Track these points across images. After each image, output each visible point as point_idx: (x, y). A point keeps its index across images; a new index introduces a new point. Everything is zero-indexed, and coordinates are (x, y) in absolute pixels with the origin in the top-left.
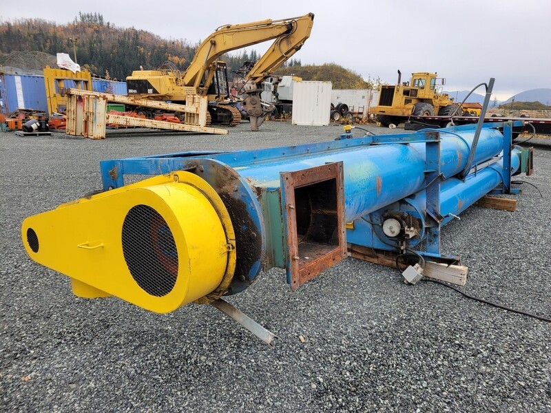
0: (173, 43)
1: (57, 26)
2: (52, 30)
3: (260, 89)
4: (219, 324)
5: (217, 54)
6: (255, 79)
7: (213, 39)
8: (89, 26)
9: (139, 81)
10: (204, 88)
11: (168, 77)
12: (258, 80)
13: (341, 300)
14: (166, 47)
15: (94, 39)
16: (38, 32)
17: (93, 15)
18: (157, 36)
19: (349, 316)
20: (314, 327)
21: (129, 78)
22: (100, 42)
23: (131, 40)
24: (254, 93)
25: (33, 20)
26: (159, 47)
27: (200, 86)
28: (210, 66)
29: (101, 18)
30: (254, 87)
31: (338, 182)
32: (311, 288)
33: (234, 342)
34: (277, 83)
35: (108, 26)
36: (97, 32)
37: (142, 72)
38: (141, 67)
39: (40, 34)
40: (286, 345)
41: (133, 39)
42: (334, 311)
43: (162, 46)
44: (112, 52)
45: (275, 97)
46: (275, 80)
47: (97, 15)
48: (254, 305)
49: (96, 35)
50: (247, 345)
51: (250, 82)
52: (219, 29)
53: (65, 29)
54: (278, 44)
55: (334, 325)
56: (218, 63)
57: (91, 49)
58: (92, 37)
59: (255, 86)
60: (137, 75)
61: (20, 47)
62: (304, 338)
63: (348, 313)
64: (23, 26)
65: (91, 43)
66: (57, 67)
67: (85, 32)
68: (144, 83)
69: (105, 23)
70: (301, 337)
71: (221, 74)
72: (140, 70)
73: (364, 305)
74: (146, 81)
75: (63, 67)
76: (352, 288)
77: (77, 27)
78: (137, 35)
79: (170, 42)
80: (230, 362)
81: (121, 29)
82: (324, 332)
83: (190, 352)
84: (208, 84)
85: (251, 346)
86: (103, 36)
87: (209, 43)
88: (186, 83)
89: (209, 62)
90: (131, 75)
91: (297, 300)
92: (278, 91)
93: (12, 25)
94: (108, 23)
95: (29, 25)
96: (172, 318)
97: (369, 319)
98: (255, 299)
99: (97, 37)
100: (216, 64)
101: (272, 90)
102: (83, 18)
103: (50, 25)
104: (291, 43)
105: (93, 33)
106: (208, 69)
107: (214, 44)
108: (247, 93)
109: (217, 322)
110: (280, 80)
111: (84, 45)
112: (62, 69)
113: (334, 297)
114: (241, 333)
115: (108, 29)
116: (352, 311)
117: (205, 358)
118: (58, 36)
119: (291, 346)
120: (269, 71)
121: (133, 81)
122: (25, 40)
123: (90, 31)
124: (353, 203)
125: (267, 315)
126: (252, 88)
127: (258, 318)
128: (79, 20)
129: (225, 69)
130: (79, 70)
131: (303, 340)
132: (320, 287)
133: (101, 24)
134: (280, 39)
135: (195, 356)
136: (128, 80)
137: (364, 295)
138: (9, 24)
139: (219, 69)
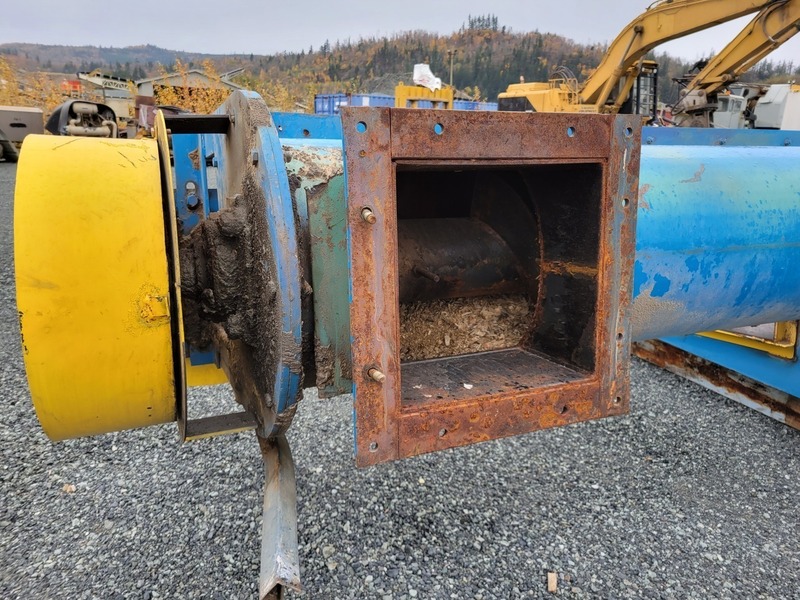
0: (592, 48)
1: (440, 37)
2: (432, 44)
3: (713, 105)
4: (406, 490)
5: (643, 49)
6: (706, 86)
7: (639, 25)
8: (479, 34)
9: (514, 100)
10: (614, 106)
11: (557, 91)
12: (710, 89)
13: (705, 516)
14: (581, 55)
15: (483, 51)
16: (415, 47)
17: (486, 18)
18: (570, 40)
19: (708, 563)
20: (599, 561)
21: (502, 95)
22: (490, 55)
23: (531, 49)
24: (699, 112)
25: (413, 32)
26: (570, 56)
27: (606, 104)
28: (628, 70)
29: (495, 21)
30: (701, 101)
31: (607, 179)
32: (644, 468)
33: (408, 536)
34: (757, 98)
35: (503, 32)
36: (488, 40)
37: (522, 85)
38: (522, 78)
39: (417, 50)
40: (507, 582)
41: (535, 47)
42: (674, 538)
43: (575, 54)
44: (503, 68)
45: (747, 122)
46: (753, 93)
47: (491, 17)
48: (496, 470)
49: (486, 45)
50: (426, 552)
51: (696, 91)
52: (653, 7)
53: (448, 41)
54: (763, 20)
55: (652, 574)
56: (644, 65)
57: (477, 65)
58: (481, 49)
59: (703, 99)
60: (514, 91)
61: (394, 69)
62: (559, 582)
63: (708, 555)
64: (400, 41)
65: (478, 58)
66: (413, 84)
67: (472, 42)
68: (522, 101)
69: (500, 29)
70: (552, 578)
71: (645, 82)
72: (519, 82)
73: (766, 548)
74: (525, 98)
75: (419, 83)
76: (753, 496)
77: (463, 36)
78: (541, 41)
79: (587, 48)
80: (370, 578)
81: (519, 35)
82: (617, 582)
83: (315, 529)
84: (620, 100)
85: (433, 557)
86: (495, 47)
87: (632, 32)
88: (585, 100)
89: (627, 63)
90: (505, 91)
91: (596, 486)
92: (757, 111)
93: (389, 40)
94: (504, 28)
95: (407, 39)
96: (338, 453)
97: (764, 590)
98: (507, 460)
99: (487, 48)
100: (639, 66)
101: (744, 107)
102: (472, 24)
103: (431, 36)
104: (788, 16)
105: (482, 43)
106: (625, 74)
107: (640, 31)
108: (687, 112)
109: (404, 484)
110: (763, 93)
111: (468, 60)
112: (419, 86)
113: (692, 504)
114: (431, 523)
115: (503, 36)
116: (724, 553)
117: (333, 550)
118: (439, 50)
119: (516, 589)
120: (736, 71)
121: (507, 99)
122: (402, 58)
123: (479, 40)
124: (722, 271)
125: (509, 500)
126: (697, 103)
127: (487, 501)
128: (467, 27)
129: (656, 75)
130: (439, 87)
131: (553, 586)
132: (668, 472)
133: (495, 29)
134: (767, 10)
135: (319, 540)
136: (501, 99)
137: (778, 522)
138: (385, 40)
139: (644, 75)
